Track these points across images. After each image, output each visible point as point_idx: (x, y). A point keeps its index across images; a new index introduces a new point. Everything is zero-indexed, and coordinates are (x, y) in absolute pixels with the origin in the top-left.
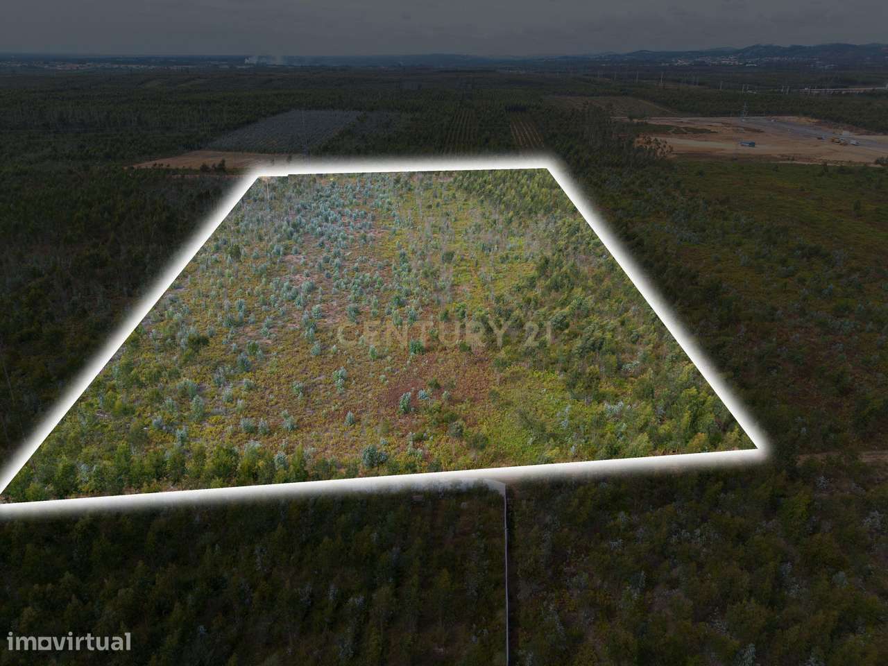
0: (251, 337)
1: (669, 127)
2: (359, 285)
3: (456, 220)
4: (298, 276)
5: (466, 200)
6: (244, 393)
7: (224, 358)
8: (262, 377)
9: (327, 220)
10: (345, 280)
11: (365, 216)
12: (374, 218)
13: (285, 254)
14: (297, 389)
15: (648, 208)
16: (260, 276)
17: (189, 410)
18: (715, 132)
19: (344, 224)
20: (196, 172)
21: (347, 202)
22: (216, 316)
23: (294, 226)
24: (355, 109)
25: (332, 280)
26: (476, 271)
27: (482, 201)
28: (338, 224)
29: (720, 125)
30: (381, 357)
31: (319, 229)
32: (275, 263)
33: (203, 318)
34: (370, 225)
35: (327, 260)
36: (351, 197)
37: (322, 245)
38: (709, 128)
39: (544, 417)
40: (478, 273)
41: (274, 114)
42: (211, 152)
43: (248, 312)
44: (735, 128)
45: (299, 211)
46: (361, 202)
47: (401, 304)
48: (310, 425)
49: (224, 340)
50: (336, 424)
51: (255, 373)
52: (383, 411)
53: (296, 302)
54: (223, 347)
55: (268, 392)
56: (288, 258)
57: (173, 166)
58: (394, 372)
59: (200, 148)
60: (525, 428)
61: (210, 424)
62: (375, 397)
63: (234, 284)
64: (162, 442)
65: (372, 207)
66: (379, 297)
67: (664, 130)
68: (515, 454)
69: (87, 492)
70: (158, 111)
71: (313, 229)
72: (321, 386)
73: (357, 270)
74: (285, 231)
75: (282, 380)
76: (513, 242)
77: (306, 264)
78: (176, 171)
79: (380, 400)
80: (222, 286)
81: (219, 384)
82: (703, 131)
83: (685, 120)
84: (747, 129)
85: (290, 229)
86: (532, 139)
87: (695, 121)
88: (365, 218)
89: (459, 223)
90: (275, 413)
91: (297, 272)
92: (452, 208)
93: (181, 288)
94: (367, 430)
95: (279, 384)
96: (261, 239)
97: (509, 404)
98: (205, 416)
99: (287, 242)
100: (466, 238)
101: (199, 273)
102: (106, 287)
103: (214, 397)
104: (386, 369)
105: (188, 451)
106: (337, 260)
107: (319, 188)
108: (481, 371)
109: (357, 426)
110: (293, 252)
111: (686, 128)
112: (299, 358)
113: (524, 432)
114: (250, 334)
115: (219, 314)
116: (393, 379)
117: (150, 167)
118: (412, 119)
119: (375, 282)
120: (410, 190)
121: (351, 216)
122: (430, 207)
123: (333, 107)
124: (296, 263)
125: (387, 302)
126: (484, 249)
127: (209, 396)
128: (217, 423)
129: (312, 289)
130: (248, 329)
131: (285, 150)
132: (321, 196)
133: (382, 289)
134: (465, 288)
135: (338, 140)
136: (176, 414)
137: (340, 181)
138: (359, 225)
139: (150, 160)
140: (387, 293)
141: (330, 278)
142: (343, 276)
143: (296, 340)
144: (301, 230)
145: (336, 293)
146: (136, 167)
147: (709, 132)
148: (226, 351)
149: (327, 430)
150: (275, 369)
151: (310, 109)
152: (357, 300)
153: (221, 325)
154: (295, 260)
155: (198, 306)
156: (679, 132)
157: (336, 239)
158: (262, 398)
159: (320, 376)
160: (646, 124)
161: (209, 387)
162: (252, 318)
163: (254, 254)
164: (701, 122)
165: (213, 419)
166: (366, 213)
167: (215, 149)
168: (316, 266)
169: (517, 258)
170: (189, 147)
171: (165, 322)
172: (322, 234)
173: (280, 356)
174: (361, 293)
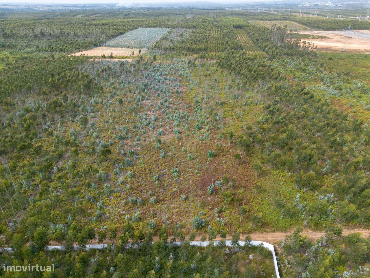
0: (130, 146)
1: (310, 36)
2: (178, 118)
3: (219, 82)
4: (149, 112)
5: (222, 72)
6: (129, 180)
7: (118, 158)
8: (137, 170)
9: (159, 82)
10: (172, 115)
11: (176, 80)
12: (180, 81)
13: (142, 100)
14: (156, 178)
15: (310, 77)
16: (132, 112)
17: (103, 188)
18: (331, 38)
19: (167, 84)
20: (99, 57)
21: (167, 73)
22: (113, 133)
23: (145, 86)
24: (166, 27)
25: (165, 114)
26: (233, 110)
27: (231, 73)
28: (165, 84)
29: (333, 34)
30: (193, 159)
31: (156, 87)
32: (138, 105)
33: (107, 135)
34: (179, 85)
35: (162, 104)
36: (168, 70)
37: (159, 95)
38: (328, 36)
39: (285, 200)
40: (235, 111)
41: (131, 30)
42: (105, 48)
43: (128, 132)
44: (340, 36)
45: (146, 77)
46: (173, 72)
47: (200, 129)
48: (163, 199)
49: (118, 148)
50: (176, 200)
51: (133, 167)
52: (198, 192)
53: (149, 127)
54: (117, 151)
55: (140, 178)
56: (144, 102)
57: (89, 55)
58: (201, 168)
59: (100, 46)
60: (277, 207)
61: (113, 198)
62: (194, 183)
63: (120, 116)
64: (91, 208)
65: (179, 75)
66: (189, 124)
67: (307, 37)
68: (273, 223)
69: (54, 239)
70: (82, 29)
71: (154, 87)
72: (166, 176)
73: (176, 109)
74: (141, 88)
75: (147, 172)
76: (248, 94)
77: (152, 105)
78: (91, 58)
79: (196, 185)
80: (115, 117)
81: (116, 173)
82: (325, 37)
83: (316, 32)
84: (346, 37)
85: (144, 87)
86: (247, 41)
87: (321, 32)
88: (176, 81)
89: (221, 84)
90: (145, 192)
91: (149, 110)
92: (216, 76)
93: (96, 118)
94: (192, 203)
95: (146, 174)
96: (130, 92)
97: (264, 191)
98: (111, 192)
99: (143, 94)
100: (225, 92)
101: (104, 110)
102: (62, 117)
103: (114, 181)
104: (197, 167)
105: (103, 214)
106: (167, 104)
107: (154, 66)
108: (246, 170)
109: (187, 201)
110: (146, 99)
111: (317, 36)
112: (154, 158)
113: (277, 210)
114: (129, 144)
115: (114, 133)
116: (201, 172)
117: (79, 55)
118: (192, 32)
119: (185, 115)
120: (195, 66)
121: (170, 80)
122: (206, 76)
123: (156, 26)
124: (148, 105)
125: (192, 127)
126: (235, 98)
127: (112, 180)
128: (118, 197)
129: (156, 120)
130: (128, 141)
131: (137, 47)
132: (155, 70)
133: (189, 119)
134: (230, 119)
135: (161, 42)
136: (97, 192)
137: (163, 62)
138: (174, 85)
139: (80, 52)
140: (192, 122)
141: (164, 113)
142: (170, 113)
143: (152, 148)
144: (148, 87)
145: (168, 122)
146: (73, 55)
147: (328, 38)
148: (119, 153)
149: (172, 203)
150: (143, 165)
151: (147, 27)
152: (178, 126)
153: (115, 139)
154: (147, 103)
155: (104, 128)
156: (314, 38)
157: (165, 92)
158: (138, 182)
159: (165, 169)
160: (298, 34)
161: (112, 174)
162: (130, 135)
163: (128, 100)
164: (324, 33)
165: (115, 195)
166: (176, 79)
167: (106, 46)
168: (157, 107)
169: (251, 103)
170: (96, 45)
171: (89, 136)
172: (158, 89)
173: (145, 157)
174: (180, 122)
